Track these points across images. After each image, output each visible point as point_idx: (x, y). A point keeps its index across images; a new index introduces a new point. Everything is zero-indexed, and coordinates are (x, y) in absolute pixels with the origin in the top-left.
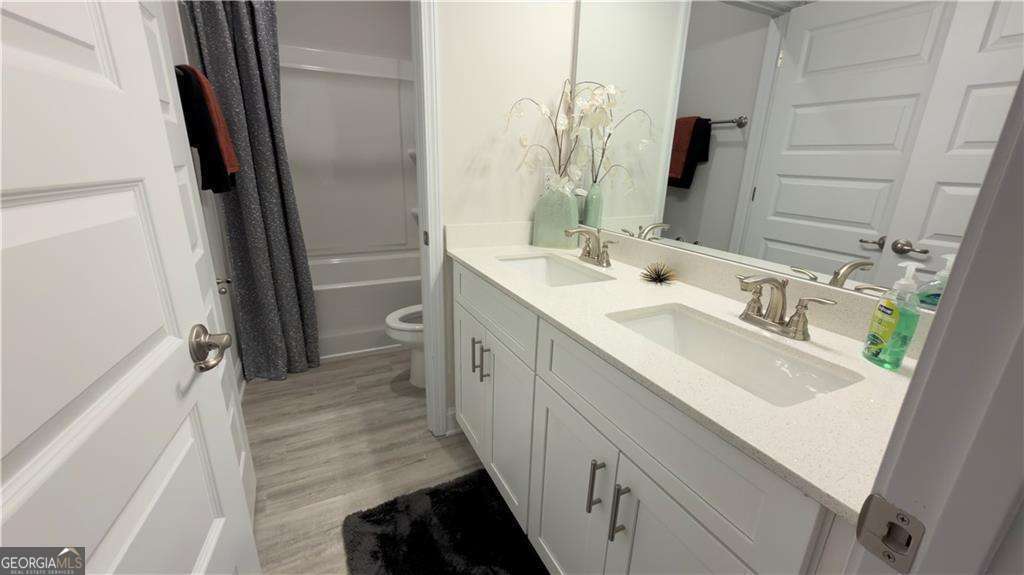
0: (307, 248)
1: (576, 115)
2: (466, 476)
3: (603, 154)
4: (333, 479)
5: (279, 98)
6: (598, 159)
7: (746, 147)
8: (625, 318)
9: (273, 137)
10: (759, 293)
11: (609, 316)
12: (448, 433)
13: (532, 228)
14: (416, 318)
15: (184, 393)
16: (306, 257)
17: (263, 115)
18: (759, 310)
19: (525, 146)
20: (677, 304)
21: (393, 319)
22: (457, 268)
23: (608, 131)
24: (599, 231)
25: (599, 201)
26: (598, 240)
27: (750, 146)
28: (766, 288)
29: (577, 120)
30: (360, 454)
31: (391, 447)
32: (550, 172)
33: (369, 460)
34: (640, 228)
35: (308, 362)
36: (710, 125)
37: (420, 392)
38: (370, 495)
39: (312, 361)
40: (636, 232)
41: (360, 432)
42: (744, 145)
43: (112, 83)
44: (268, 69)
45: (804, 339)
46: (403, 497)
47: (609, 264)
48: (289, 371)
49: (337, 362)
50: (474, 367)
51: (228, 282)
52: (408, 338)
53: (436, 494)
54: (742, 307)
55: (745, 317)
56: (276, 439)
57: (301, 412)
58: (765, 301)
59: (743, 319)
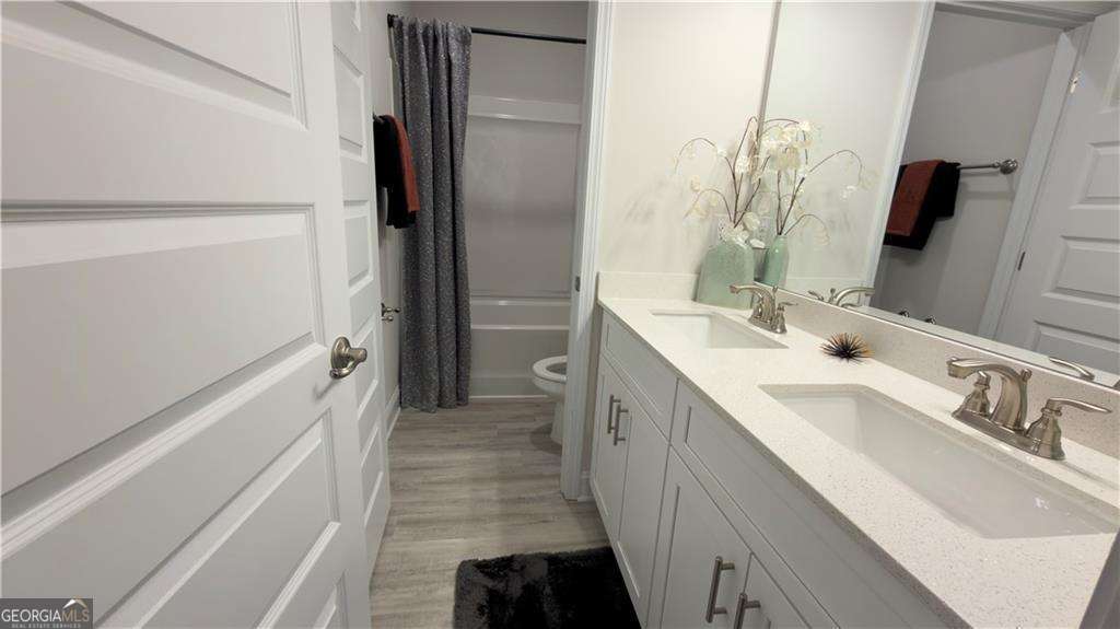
0: (470, 286)
1: (762, 156)
2: (589, 551)
3: (792, 202)
4: (458, 521)
5: (463, 144)
6: (786, 206)
7: (1012, 199)
8: (784, 393)
9: (453, 180)
10: (985, 384)
11: (762, 387)
12: (580, 499)
13: (698, 281)
14: (560, 369)
15: (320, 395)
16: (467, 295)
17: (447, 160)
18: (984, 408)
19: (697, 191)
20: (864, 387)
21: (540, 367)
22: (606, 320)
23: (801, 175)
24: (775, 290)
25: (785, 255)
26: (772, 301)
27: (1020, 196)
28: (996, 378)
29: (762, 161)
30: (489, 501)
31: (520, 500)
32: (724, 220)
33: (496, 509)
34: (833, 291)
35: (458, 399)
36: (959, 171)
37: (556, 449)
38: (490, 546)
39: (461, 399)
40: (827, 296)
41: (493, 479)
42: (1011, 196)
43: (299, 123)
44: (457, 117)
45: (1054, 458)
46: (521, 555)
47: (784, 330)
48: (439, 406)
49: (483, 404)
50: (610, 428)
51: (397, 311)
52: (553, 388)
53: (554, 561)
54: (957, 401)
55: (962, 415)
56: (415, 469)
57: (442, 447)
58: (993, 396)
59: (958, 418)
